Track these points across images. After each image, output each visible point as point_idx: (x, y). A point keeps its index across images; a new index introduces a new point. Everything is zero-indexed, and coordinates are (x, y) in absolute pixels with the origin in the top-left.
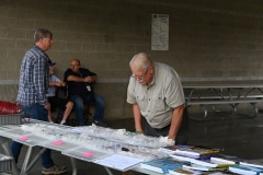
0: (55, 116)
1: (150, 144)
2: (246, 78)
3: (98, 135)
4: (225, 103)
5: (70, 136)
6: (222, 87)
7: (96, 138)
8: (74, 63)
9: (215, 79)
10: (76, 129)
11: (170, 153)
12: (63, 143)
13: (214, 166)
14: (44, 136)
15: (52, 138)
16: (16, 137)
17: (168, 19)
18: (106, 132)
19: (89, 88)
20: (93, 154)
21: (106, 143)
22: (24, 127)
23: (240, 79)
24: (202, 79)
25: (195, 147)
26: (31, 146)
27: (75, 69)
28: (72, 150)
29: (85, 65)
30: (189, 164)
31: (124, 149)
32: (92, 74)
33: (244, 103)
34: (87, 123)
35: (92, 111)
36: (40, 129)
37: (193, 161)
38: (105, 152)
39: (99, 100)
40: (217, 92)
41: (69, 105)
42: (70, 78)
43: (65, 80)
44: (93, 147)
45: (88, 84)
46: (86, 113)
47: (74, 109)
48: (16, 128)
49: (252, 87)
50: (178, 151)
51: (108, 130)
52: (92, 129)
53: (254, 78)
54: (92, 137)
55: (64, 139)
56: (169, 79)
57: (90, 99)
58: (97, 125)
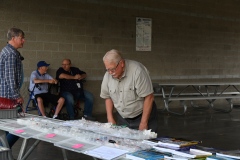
0: (48, 110)
1: (135, 137)
2: (222, 77)
3: (87, 129)
4: (203, 99)
5: (62, 129)
6: (200, 84)
7: (86, 131)
8: (65, 62)
9: (194, 77)
10: (67, 123)
11: (153, 145)
12: (55, 136)
13: (193, 156)
14: (38, 129)
15: (45, 131)
16: (12, 131)
17: (150, 22)
18: (95, 126)
19: (79, 85)
20: (82, 145)
21: (94, 136)
22: (20, 121)
23: (216, 77)
24: (182, 77)
25: (176, 139)
26: (26, 138)
27: (67, 68)
28: (64, 142)
29: (75, 64)
30: (170, 155)
31: (111, 141)
32: (81, 73)
33: (220, 99)
34: (77, 117)
35: (82, 106)
36: (34, 123)
37: (174, 152)
38: (94, 144)
39: (88, 96)
40: (195, 89)
41: (61, 101)
42: (62, 76)
43: (57, 78)
44: (82, 139)
45: (78, 81)
46: (76, 108)
47: (65, 105)
48: (13, 121)
49: (228, 84)
50: (160, 143)
51: (96, 123)
52: (81, 123)
53: (229, 76)
54: (82, 130)
55: (56, 132)
56: (138, 72)
57: (80, 96)
58: (86, 119)
